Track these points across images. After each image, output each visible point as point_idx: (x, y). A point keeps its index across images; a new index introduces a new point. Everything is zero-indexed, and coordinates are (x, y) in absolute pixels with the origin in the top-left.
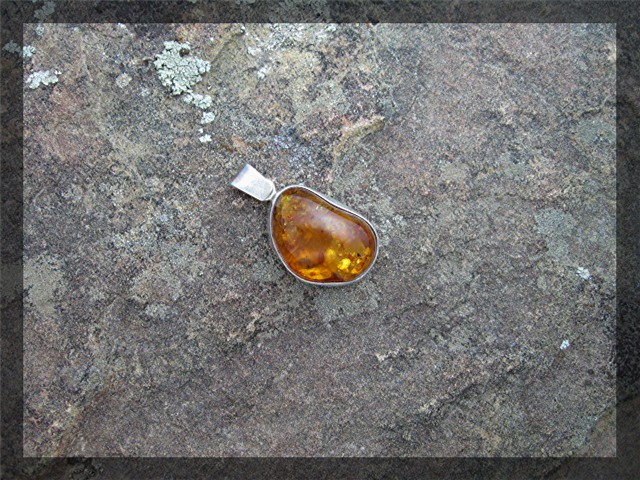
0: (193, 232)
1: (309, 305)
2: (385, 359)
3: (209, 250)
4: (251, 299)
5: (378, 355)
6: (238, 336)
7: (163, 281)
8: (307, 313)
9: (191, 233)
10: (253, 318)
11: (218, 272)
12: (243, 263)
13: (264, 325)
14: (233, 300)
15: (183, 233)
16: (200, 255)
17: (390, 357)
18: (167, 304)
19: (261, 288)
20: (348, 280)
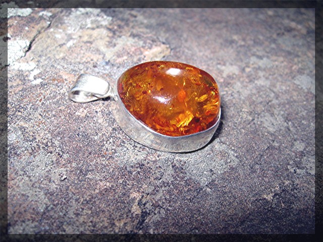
0: (44, 142)
1: (181, 175)
2: (274, 197)
3: (65, 156)
4: (125, 184)
5: (265, 196)
6: (125, 224)
7: (23, 195)
8: (183, 183)
9: (43, 144)
10: (134, 199)
11: (81, 171)
12: (103, 156)
13: (147, 205)
14: (106, 190)
15: (34, 144)
16: (58, 163)
17: (276, 195)
18: (33, 220)
19: (130, 172)
20: (207, 128)
